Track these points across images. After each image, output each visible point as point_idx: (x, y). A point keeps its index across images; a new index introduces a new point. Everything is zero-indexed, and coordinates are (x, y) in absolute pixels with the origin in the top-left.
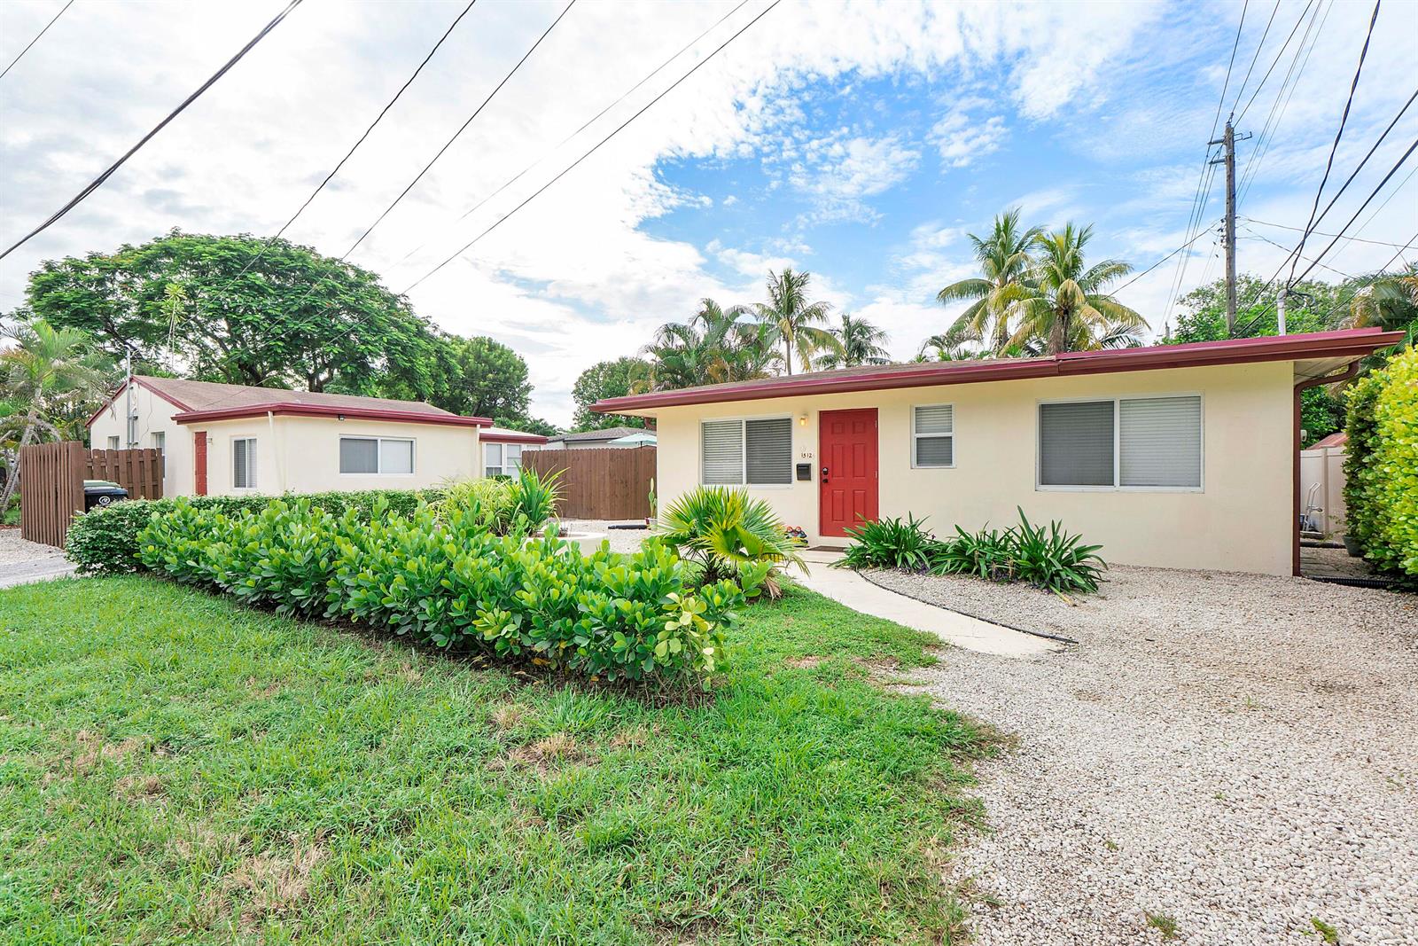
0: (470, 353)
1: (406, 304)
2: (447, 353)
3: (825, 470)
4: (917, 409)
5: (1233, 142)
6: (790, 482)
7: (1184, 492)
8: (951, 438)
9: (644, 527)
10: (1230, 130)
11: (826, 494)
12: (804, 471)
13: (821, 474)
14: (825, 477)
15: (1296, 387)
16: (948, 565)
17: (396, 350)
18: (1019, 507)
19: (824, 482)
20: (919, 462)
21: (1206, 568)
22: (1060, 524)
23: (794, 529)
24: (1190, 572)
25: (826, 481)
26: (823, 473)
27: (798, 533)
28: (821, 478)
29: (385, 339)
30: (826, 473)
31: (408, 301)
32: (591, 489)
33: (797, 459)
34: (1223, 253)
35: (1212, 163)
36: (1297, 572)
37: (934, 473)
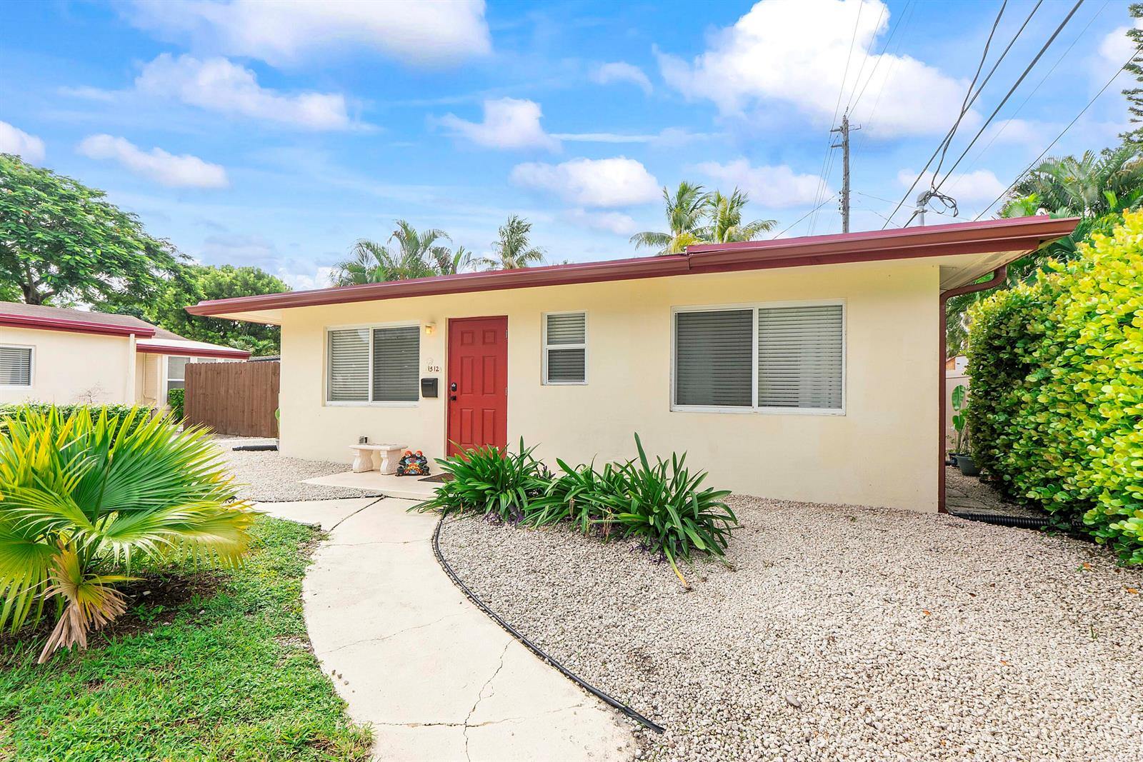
0: (237, 280)
1: (136, 223)
2: (185, 273)
3: (454, 385)
4: (549, 317)
5: (848, 131)
6: (417, 399)
7: (825, 415)
8: (583, 350)
9: (274, 448)
10: (846, 122)
11: (454, 413)
12: (430, 387)
13: (449, 391)
14: (453, 394)
15: (941, 296)
16: (544, 513)
17: (111, 263)
18: (636, 436)
19: (452, 399)
20: (551, 377)
21: (848, 502)
22: (684, 456)
23: (413, 453)
24: (832, 508)
25: (455, 398)
26: (451, 389)
27: (417, 458)
28: (449, 395)
29: (99, 252)
30: (455, 389)
31: (138, 220)
32: (253, 405)
33: (424, 374)
34: (841, 218)
35: (832, 146)
36: (942, 509)
37: (565, 389)
